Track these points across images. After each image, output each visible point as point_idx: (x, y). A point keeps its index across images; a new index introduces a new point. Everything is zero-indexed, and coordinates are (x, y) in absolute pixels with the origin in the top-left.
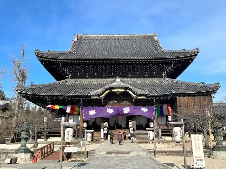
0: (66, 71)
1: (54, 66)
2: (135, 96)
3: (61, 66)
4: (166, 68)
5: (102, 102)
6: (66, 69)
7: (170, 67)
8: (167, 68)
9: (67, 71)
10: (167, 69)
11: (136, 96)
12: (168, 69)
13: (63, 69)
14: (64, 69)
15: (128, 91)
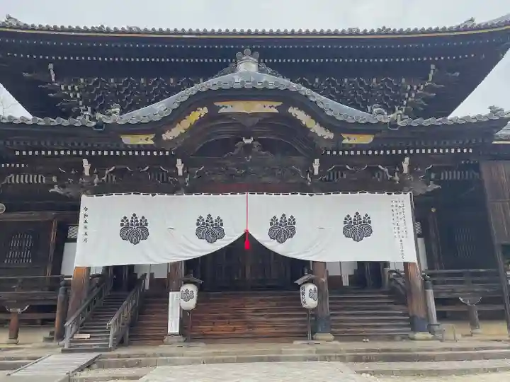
0: (71, 95)
1: (26, 75)
2: (329, 135)
3: (53, 76)
4: (409, 88)
5: (180, 173)
6: (73, 88)
7: (422, 87)
8: (412, 87)
9: (78, 95)
10: (410, 95)
11: (331, 136)
12: (413, 95)
13: (63, 87)
14: (66, 88)
15: (293, 111)
